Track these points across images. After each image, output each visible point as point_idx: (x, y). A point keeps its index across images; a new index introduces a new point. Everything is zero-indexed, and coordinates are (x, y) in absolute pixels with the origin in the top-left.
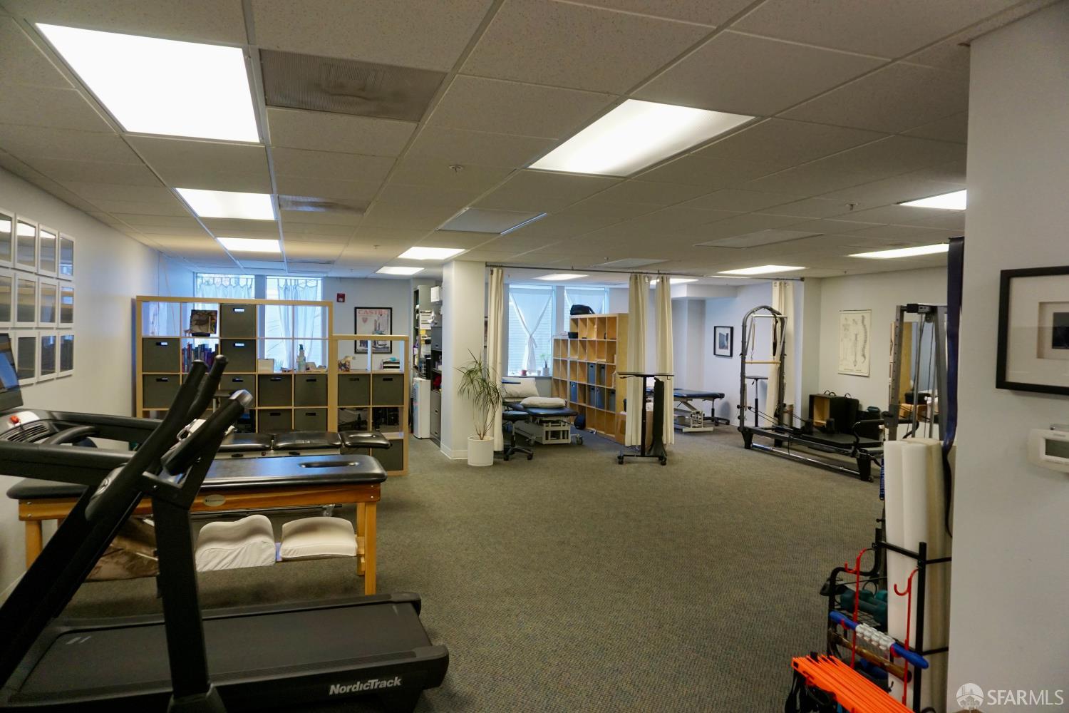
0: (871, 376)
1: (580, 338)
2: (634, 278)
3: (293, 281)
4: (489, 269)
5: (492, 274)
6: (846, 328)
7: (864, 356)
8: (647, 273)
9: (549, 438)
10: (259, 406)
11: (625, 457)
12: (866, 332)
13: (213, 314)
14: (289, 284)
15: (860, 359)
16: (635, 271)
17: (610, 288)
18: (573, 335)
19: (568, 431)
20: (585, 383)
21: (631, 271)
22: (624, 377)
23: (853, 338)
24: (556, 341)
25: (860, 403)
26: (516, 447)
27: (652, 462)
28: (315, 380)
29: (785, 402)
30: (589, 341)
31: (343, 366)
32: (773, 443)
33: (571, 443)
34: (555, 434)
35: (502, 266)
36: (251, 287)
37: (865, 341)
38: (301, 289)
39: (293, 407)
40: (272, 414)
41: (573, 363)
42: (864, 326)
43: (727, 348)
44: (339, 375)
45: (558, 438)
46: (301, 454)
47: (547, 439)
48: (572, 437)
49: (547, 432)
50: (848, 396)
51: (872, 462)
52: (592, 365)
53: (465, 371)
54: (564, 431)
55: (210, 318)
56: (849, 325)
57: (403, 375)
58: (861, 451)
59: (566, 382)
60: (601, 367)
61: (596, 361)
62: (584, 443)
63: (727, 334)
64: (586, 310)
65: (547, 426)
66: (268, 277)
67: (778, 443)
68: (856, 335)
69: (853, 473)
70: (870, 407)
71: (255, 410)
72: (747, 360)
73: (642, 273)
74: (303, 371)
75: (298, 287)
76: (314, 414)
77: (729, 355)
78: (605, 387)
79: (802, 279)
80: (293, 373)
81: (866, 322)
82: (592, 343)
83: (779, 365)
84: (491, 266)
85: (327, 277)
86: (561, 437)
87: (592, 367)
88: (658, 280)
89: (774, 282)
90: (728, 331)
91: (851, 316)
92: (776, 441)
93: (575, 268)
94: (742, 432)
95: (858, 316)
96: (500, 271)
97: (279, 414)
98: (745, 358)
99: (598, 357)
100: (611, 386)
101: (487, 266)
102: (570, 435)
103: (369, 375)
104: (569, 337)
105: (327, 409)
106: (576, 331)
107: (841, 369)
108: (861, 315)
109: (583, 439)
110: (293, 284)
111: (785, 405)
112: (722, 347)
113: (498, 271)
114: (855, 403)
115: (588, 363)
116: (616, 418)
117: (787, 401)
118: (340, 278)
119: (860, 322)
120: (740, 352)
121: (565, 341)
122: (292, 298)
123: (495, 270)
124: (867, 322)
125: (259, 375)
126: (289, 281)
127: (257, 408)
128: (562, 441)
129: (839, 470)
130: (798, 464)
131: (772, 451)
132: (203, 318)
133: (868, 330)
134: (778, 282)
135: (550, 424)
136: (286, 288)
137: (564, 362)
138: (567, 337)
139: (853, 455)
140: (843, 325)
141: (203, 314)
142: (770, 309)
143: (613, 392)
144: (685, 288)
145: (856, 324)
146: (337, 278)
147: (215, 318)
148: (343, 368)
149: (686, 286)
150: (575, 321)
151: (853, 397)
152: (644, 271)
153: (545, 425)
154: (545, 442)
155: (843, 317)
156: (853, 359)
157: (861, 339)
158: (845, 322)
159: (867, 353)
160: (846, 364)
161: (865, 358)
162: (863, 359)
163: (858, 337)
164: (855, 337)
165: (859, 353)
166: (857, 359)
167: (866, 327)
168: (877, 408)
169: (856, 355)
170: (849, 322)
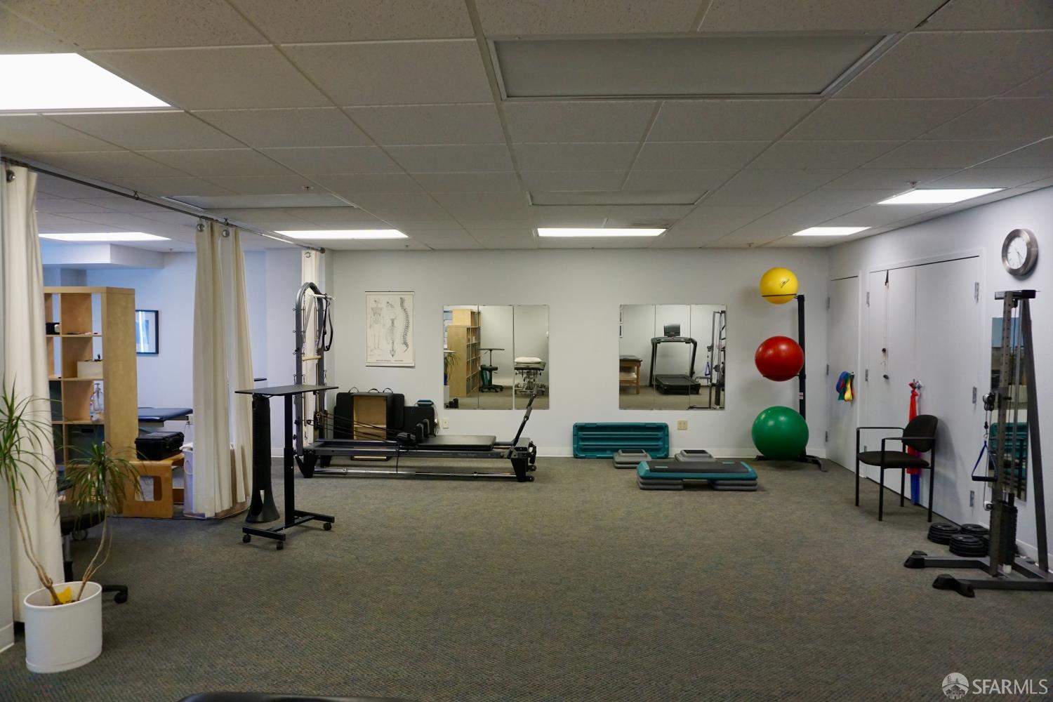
0: (417, 365)
6: (376, 312)
7: (406, 344)
12: (407, 316)
15: (399, 347)
23: (389, 324)
25: (406, 398)
37: (407, 327)
42: (405, 310)
50: (388, 391)
56: (381, 309)
68: (393, 320)
70: (421, 401)
79: (322, 250)
81: (406, 305)
91: (383, 299)
95: (395, 299)
107: (372, 360)
108: (400, 297)
114: (400, 398)
119: (398, 306)
124: (408, 304)
130: (403, 481)
133: (410, 313)
140: (372, 309)
144: (108, 250)
145: (392, 307)
149: (108, 248)
151: (395, 391)
155: (371, 298)
156: (391, 349)
157: (400, 325)
158: (374, 305)
159: (409, 340)
160: (382, 353)
161: (407, 346)
162: (406, 348)
163: (395, 323)
164: (391, 322)
165: (398, 341)
166: (396, 348)
167: (408, 310)
168: (430, 401)
169: (391, 344)
170: (379, 306)
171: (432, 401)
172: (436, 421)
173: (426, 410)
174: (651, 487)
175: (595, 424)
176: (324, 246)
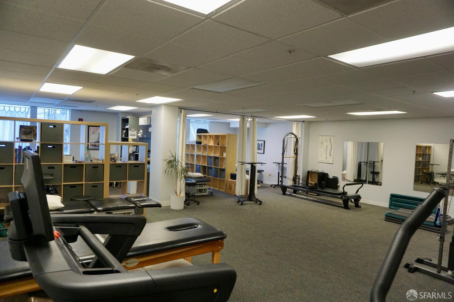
0: (334, 164)
1: (203, 144)
2: (242, 117)
3: (53, 111)
4: (180, 110)
5: (181, 112)
6: (322, 143)
7: (330, 155)
8: (247, 116)
9: (198, 192)
10: (64, 182)
11: (244, 202)
12: (332, 145)
13: (34, 128)
14: (51, 112)
15: (328, 156)
16: (242, 114)
17: (210, 122)
18: (199, 143)
19: (206, 189)
20: (206, 165)
21: (241, 114)
22: (243, 164)
23: (325, 147)
24: (187, 146)
25: (329, 175)
26: (190, 198)
27: (253, 204)
28: (97, 167)
29: (297, 174)
30: (208, 146)
31: (113, 159)
32: (293, 192)
33: (208, 195)
34: (200, 191)
35: (185, 109)
36: (28, 113)
37: (331, 149)
38: (57, 115)
39: (84, 183)
40: (71, 187)
41: (198, 156)
42: (331, 143)
43: (262, 150)
44: (110, 164)
45: (202, 192)
46: (113, 213)
47: (197, 193)
48: (208, 192)
49: (197, 190)
50: (323, 172)
51: (349, 201)
52: (210, 157)
53: (168, 161)
54: (204, 189)
55: (32, 130)
56: (323, 142)
57: (144, 164)
58: (345, 196)
59: (194, 164)
60: (216, 158)
61: (212, 155)
62: (213, 195)
63: (262, 144)
64: (205, 131)
65: (197, 187)
66: (38, 108)
67: (295, 192)
68: (327, 146)
69: (339, 206)
70: (333, 177)
71: (61, 185)
72: (285, 156)
73: (245, 115)
74: (89, 162)
75: (56, 114)
76: (96, 186)
77: (263, 152)
78: (219, 168)
79: (304, 122)
80: (84, 163)
82: (210, 147)
83: (295, 158)
84: (180, 108)
85: (73, 109)
86: (203, 192)
87: (210, 158)
88: (251, 119)
89: (293, 122)
90: (263, 142)
91: (324, 138)
92: (294, 191)
93: (217, 112)
94: (282, 188)
95: (328, 138)
96: (185, 111)
97: (75, 187)
98: (284, 155)
99: (214, 154)
100: (223, 167)
101: (179, 108)
102: (207, 191)
103: (127, 164)
104: (196, 144)
105: (103, 183)
106: (200, 141)
107: (319, 160)
108: (330, 138)
109: (213, 192)
110: (53, 112)
111: (297, 176)
112: (259, 149)
113: (184, 111)
114: (327, 174)
115: (208, 156)
116: (225, 182)
117: (298, 174)
118: (80, 110)
119: (329, 141)
120: (282, 153)
121: (193, 146)
122: (52, 119)
123: (183, 111)
124: (332, 141)
125: (64, 165)
126: (50, 110)
127: (63, 184)
128: (203, 194)
129: (332, 204)
131: (296, 196)
132: (28, 130)
133: (333, 144)
134: (296, 122)
135: (198, 186)
136: (49, 114)
137: (192, 156)
138: (195, 144)
139: (341, 198)
140: (321, 142)
141: (28, 128)
142: (293, 134)
143: (224, 170)
145: (327, 141)
146: (79, 110)
147: (35, 130)
148: (113, 160)
150: (200, 137)
151: (326, 172)
152: (248, 115)
153: (196, 186)
154: (196, 195)
155: (321, 138)
156: (325, 156)
157: (329, 148)
158: (321, 141)
159: (332, 154)
160: (322, 158)
161: (331, 156)
162: (330, 156)
163: (328, 147)
164: (326, 147)
165: (328, 154)
166: (327, 156)
167: (332, 143)
168: (336, 177)
169: (326, 155)
170: (323, 141)
171: (338, 177)
172: (338, 185)
173: (335, 180)
174: (388, 220)
175: (400, 195)
176: (304, 120)
